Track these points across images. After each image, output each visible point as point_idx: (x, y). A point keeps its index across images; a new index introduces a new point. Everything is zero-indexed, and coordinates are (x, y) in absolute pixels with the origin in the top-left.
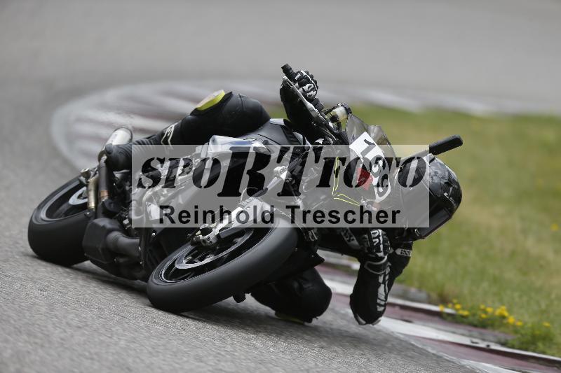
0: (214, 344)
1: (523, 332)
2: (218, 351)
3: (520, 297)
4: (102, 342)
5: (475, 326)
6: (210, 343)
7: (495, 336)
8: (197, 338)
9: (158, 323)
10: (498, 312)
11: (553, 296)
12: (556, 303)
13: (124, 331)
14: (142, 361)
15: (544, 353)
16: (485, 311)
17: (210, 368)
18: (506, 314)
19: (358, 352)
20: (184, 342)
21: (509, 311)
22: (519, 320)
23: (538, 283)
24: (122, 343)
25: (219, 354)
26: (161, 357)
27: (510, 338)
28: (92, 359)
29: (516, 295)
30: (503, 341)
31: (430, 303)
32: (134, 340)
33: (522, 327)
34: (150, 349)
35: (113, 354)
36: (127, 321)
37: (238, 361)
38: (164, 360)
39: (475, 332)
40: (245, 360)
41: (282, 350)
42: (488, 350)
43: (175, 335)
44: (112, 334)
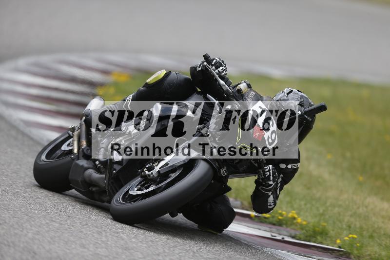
0: (93, 236)
1: (307, 229)
2: (96, 241)
3: (305, 204)
4: (16, 234)
5: (274, 224)
6: (91, 235)
7: (287, 232)
8: (81, 232)
9: (54, 221)
10: (290, 215)
11: (328, 204)
12: (330, 208)
13: (31, 226)
14: (44, 248)
15: (321, 243)
16: (281, 215)
17: (91, 253)
18: (296, 216)
19: (193, 242)
20: (72, 235)
21: (298, 214)
22: (305, 221)
23: (318, 195)
24: (30, 235)
25: (97, 243)
26: (57, 245)
27: (298, 233)
28: (9, 246)
29: (303, 203)
30: (293, 235)
31: (243, 209)
32: (38, 233)
33: (307, 225)
34: (49, 239)
35: (24, 242)
36: (33, 219)
37: (110, 248)
38: (59, 247)
39: (274, 229)
40: (115, 247)
41: (140, 240)
42: (283, 241)
43: (66, 230)
44: (23, 229)
